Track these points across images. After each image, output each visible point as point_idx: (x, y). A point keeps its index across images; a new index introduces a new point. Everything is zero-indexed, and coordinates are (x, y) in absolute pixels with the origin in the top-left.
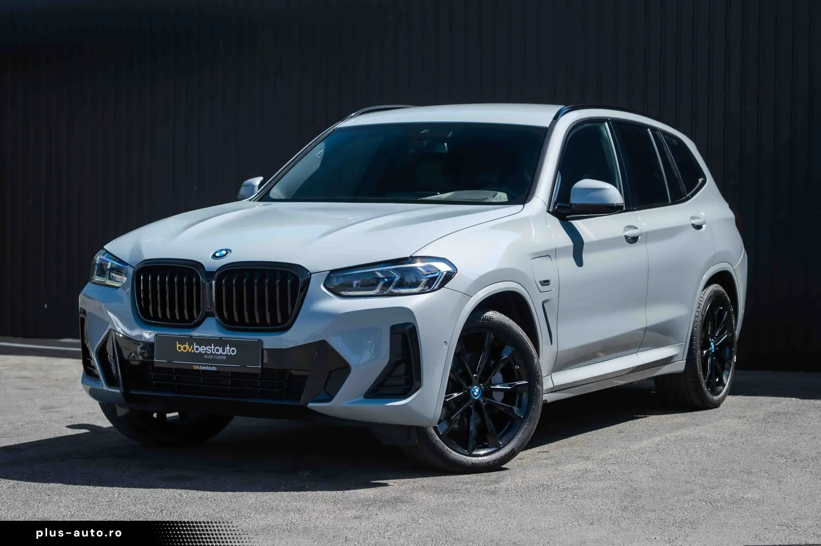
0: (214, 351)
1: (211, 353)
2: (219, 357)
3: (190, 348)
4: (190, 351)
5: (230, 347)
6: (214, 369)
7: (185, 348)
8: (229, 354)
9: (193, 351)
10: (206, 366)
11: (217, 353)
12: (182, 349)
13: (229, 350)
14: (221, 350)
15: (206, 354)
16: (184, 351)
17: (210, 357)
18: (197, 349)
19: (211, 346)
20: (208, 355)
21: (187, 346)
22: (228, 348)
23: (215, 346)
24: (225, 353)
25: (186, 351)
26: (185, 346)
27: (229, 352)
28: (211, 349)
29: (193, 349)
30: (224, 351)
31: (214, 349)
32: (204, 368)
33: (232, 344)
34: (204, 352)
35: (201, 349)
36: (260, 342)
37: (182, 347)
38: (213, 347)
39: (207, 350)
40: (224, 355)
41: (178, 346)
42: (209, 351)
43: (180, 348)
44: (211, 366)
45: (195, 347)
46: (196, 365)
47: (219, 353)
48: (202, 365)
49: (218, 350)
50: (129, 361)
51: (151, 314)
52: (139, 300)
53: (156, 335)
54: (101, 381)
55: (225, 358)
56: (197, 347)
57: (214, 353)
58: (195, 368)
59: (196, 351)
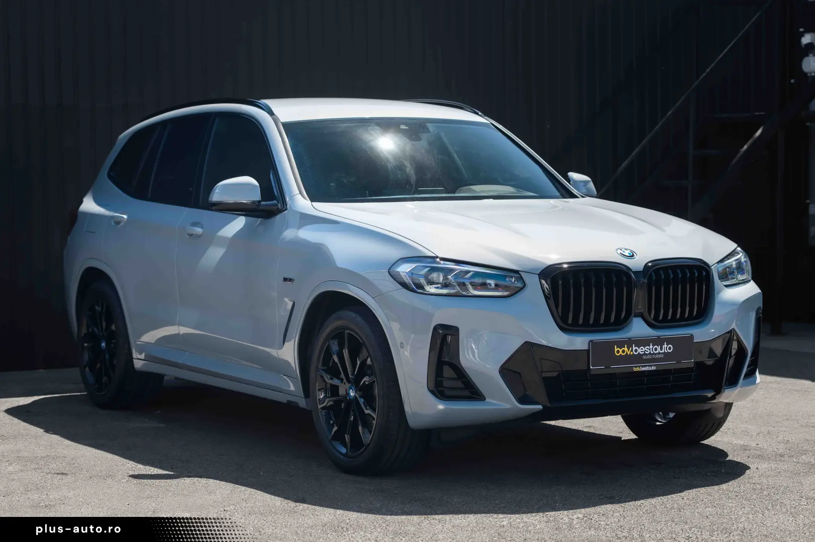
0: (652, 351)
1: (650, 353)
2: (657, 356)
3: (629, 350)
4: (629, 353)
5: (667, 345)
6: (653, 368)
7: (623, 351)
8: (666, 351)
9: (632, 353)
10: (645, 366)
12: (621, 353)
13: (667, 348)
14: (659, 349)
15: (645, 354)
16: (623, 354)
17: (649, 357)
18: (636, 351)
19: (649, 346)
20: (647, 355)
21: (626, 349)
22: (665, 346)
23: (653, 345)
24: (663, 351)
25: (624, 354)
26: (623, 349)
27: (667, 350)
28: (650, 349)
29: (632, 351)
30: (661, 349)
31: (652, 348)
32: (644, 369)
33: (669, 341)
34: (643, 353)
35: (640, 350)
36: (692, 337)
37: (621, 351)
38: (651, 347)
39: (645, 350)
40: (662, 353)
41: (616, 350)
42: (647, 351)
43: (618, 352)
44: (651, 366)
45: (634, 349)
46: (636, 367)
47: (657, 352)
48: (643, 366)
49: (656, 349)
50: (543, 374)
51: (570, 321)
52: (557, 307)
53: (591, 341)
54: (487, 400)
55: (662, 356)
56: (637, 348)
57: (652, 352)
58: (635, 369)
59: (634, 353)
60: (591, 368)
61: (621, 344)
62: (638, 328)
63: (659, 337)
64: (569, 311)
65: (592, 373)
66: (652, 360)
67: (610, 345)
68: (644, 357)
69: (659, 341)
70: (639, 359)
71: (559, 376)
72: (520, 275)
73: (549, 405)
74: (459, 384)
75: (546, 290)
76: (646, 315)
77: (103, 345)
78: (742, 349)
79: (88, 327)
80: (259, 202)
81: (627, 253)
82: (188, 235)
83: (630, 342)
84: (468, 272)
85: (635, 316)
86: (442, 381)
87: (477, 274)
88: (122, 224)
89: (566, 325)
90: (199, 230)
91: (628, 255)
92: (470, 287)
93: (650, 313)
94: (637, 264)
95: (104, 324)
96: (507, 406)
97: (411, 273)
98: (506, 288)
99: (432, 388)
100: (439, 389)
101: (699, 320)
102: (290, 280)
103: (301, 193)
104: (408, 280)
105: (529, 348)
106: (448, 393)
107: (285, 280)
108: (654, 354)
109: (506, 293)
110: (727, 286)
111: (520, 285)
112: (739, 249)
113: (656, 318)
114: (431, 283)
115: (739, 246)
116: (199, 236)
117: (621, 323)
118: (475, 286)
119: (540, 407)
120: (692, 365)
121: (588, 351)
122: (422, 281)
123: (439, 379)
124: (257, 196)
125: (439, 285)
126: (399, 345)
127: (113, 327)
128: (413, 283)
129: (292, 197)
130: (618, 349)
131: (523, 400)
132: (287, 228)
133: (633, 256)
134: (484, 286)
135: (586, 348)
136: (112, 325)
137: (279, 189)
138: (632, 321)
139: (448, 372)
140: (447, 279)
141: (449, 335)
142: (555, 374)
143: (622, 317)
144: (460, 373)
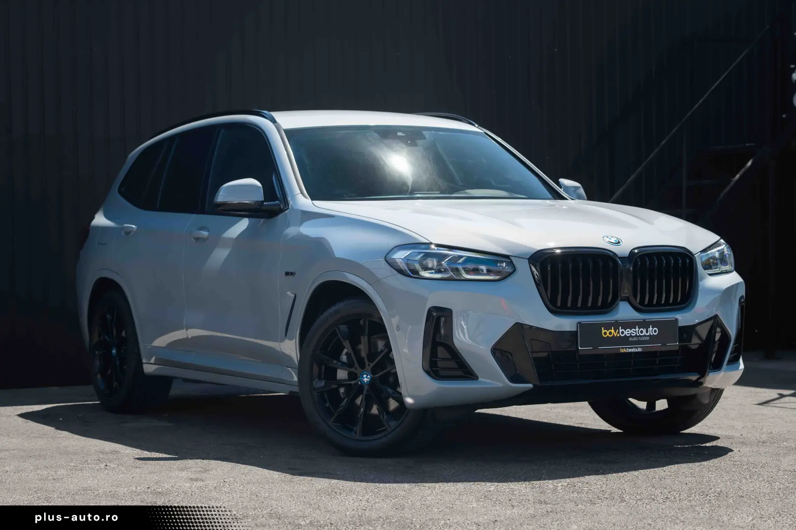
0: (638, 333)
1: (636, 335)
2: (643, 339)
3: (615, 332)
4: (615, 335)
5: (653, 328)
6: (640, 350)
7: (610, 333)
8: (652, 334)
9: (618, 335)
10: (632, 348)
11: (642, 335)
12: (608, 334)
13: (652, 331)
14: (644, 331)
15: (631, 336)
16: (610, 336)
17: (635, 339)
18: (623, 333)
19: (635, 328)
20: (633, 337)
21: (613, 331)
22: (651, 329)
23: (639, 328)
24: (649, 334)
25: (611, 336)
28: (636, 332)
29: (619, 333)
30: (647, 332)
31: (638, 331)
32: (630, 350)
33: (655, 324)
34: (629, 335)
35: (627, 332)
36: (676, 321)
37: (608, 333)
38: (637, 329)
40: (648, 336)
41: (603, 331)
42: (633, 334)
43: (605, 333)
44: (637, 348)
45: (621, 331)
46: (622, 348)
47: (643, 334)
48: (629, 348)
49: (642, 332)
50: (533, 354)
51: (559, 304)
52: (546, 290)
53: (579, 323)
54: (480, 379)
55: (648, 338)
56: (623, 330)
57: (638, 335)
58: (622, 351)
59: (621, 335)
60: (580, 348)
61: (608, 326)
62: (625, 311)
63: (644, 320)
64: (558, 294)
65: (580, 353)
66: (638, 342)
67: (597, 327)
68: (631, 339)
69: (644, 324)
70: (625, 340)
71: (549, 356)
72: (510, 259)
73: (539, 384)
74: (453, 364)
75: (536, 277)
76: (632, 299)
77: (114, 351)
78: (725, 335)
79: (100, 336)
80: (263, 202)
81: (613, 240)
82: (195, 239)
83: (616, 325)
84: (461, 257)
85: (622, 300)
86: (436, 362)
87: (469, 260)
88: (132, 234)
89: (556, 307)
90: (205, 234)
91: (615, 242)
92: (463, 272)
93: (636, 297)
94: (623, 250)
95: (115, 331)
96: (500, 385)
97: (407, 259)
98: (497, 273)
99: (428, 368)
100: (433, 369)
101: (683, 305)
102: (292, 274)
103: (302, 193)
104: (403, 266)
105: (519, 329)
106: (442, 373)
107: (287, 274)
108: (640, 336)
109: (497, 277)
110: (710, 275)
111: (509, 269)
112: (722, 241)
113: (642, 302)
114: (426, 268)
115: (722, 238)
116: (204, 240)
117: (608, 306)
118: (468, 271)
119: (530, 386)
120: (677, 348)
121: (576, 332)
122: (418, 266)
123: (433, 359)
124: (260, 197)
125: (433, 271)
126: (395, 327)
127: (123, 334)
128: (409, 270)
129: (294, 197)
130: (605, 331)
131: (514, 379)
132: (288, 226)
133: (619, 243)
134: (476, 271)
135: (574, 329)
136: (122, 332)
137: (282, 191)
138: (618, 304)
139: (441, 352)
140: (441, 265)
141: (443, 316)
142: (545, 355)
143: (609, 301)
144: (454, 354)
